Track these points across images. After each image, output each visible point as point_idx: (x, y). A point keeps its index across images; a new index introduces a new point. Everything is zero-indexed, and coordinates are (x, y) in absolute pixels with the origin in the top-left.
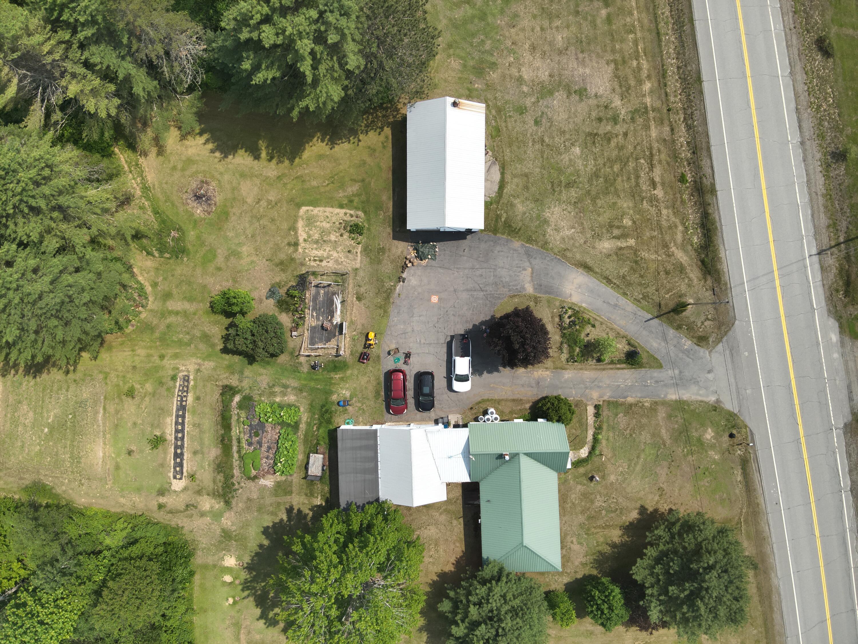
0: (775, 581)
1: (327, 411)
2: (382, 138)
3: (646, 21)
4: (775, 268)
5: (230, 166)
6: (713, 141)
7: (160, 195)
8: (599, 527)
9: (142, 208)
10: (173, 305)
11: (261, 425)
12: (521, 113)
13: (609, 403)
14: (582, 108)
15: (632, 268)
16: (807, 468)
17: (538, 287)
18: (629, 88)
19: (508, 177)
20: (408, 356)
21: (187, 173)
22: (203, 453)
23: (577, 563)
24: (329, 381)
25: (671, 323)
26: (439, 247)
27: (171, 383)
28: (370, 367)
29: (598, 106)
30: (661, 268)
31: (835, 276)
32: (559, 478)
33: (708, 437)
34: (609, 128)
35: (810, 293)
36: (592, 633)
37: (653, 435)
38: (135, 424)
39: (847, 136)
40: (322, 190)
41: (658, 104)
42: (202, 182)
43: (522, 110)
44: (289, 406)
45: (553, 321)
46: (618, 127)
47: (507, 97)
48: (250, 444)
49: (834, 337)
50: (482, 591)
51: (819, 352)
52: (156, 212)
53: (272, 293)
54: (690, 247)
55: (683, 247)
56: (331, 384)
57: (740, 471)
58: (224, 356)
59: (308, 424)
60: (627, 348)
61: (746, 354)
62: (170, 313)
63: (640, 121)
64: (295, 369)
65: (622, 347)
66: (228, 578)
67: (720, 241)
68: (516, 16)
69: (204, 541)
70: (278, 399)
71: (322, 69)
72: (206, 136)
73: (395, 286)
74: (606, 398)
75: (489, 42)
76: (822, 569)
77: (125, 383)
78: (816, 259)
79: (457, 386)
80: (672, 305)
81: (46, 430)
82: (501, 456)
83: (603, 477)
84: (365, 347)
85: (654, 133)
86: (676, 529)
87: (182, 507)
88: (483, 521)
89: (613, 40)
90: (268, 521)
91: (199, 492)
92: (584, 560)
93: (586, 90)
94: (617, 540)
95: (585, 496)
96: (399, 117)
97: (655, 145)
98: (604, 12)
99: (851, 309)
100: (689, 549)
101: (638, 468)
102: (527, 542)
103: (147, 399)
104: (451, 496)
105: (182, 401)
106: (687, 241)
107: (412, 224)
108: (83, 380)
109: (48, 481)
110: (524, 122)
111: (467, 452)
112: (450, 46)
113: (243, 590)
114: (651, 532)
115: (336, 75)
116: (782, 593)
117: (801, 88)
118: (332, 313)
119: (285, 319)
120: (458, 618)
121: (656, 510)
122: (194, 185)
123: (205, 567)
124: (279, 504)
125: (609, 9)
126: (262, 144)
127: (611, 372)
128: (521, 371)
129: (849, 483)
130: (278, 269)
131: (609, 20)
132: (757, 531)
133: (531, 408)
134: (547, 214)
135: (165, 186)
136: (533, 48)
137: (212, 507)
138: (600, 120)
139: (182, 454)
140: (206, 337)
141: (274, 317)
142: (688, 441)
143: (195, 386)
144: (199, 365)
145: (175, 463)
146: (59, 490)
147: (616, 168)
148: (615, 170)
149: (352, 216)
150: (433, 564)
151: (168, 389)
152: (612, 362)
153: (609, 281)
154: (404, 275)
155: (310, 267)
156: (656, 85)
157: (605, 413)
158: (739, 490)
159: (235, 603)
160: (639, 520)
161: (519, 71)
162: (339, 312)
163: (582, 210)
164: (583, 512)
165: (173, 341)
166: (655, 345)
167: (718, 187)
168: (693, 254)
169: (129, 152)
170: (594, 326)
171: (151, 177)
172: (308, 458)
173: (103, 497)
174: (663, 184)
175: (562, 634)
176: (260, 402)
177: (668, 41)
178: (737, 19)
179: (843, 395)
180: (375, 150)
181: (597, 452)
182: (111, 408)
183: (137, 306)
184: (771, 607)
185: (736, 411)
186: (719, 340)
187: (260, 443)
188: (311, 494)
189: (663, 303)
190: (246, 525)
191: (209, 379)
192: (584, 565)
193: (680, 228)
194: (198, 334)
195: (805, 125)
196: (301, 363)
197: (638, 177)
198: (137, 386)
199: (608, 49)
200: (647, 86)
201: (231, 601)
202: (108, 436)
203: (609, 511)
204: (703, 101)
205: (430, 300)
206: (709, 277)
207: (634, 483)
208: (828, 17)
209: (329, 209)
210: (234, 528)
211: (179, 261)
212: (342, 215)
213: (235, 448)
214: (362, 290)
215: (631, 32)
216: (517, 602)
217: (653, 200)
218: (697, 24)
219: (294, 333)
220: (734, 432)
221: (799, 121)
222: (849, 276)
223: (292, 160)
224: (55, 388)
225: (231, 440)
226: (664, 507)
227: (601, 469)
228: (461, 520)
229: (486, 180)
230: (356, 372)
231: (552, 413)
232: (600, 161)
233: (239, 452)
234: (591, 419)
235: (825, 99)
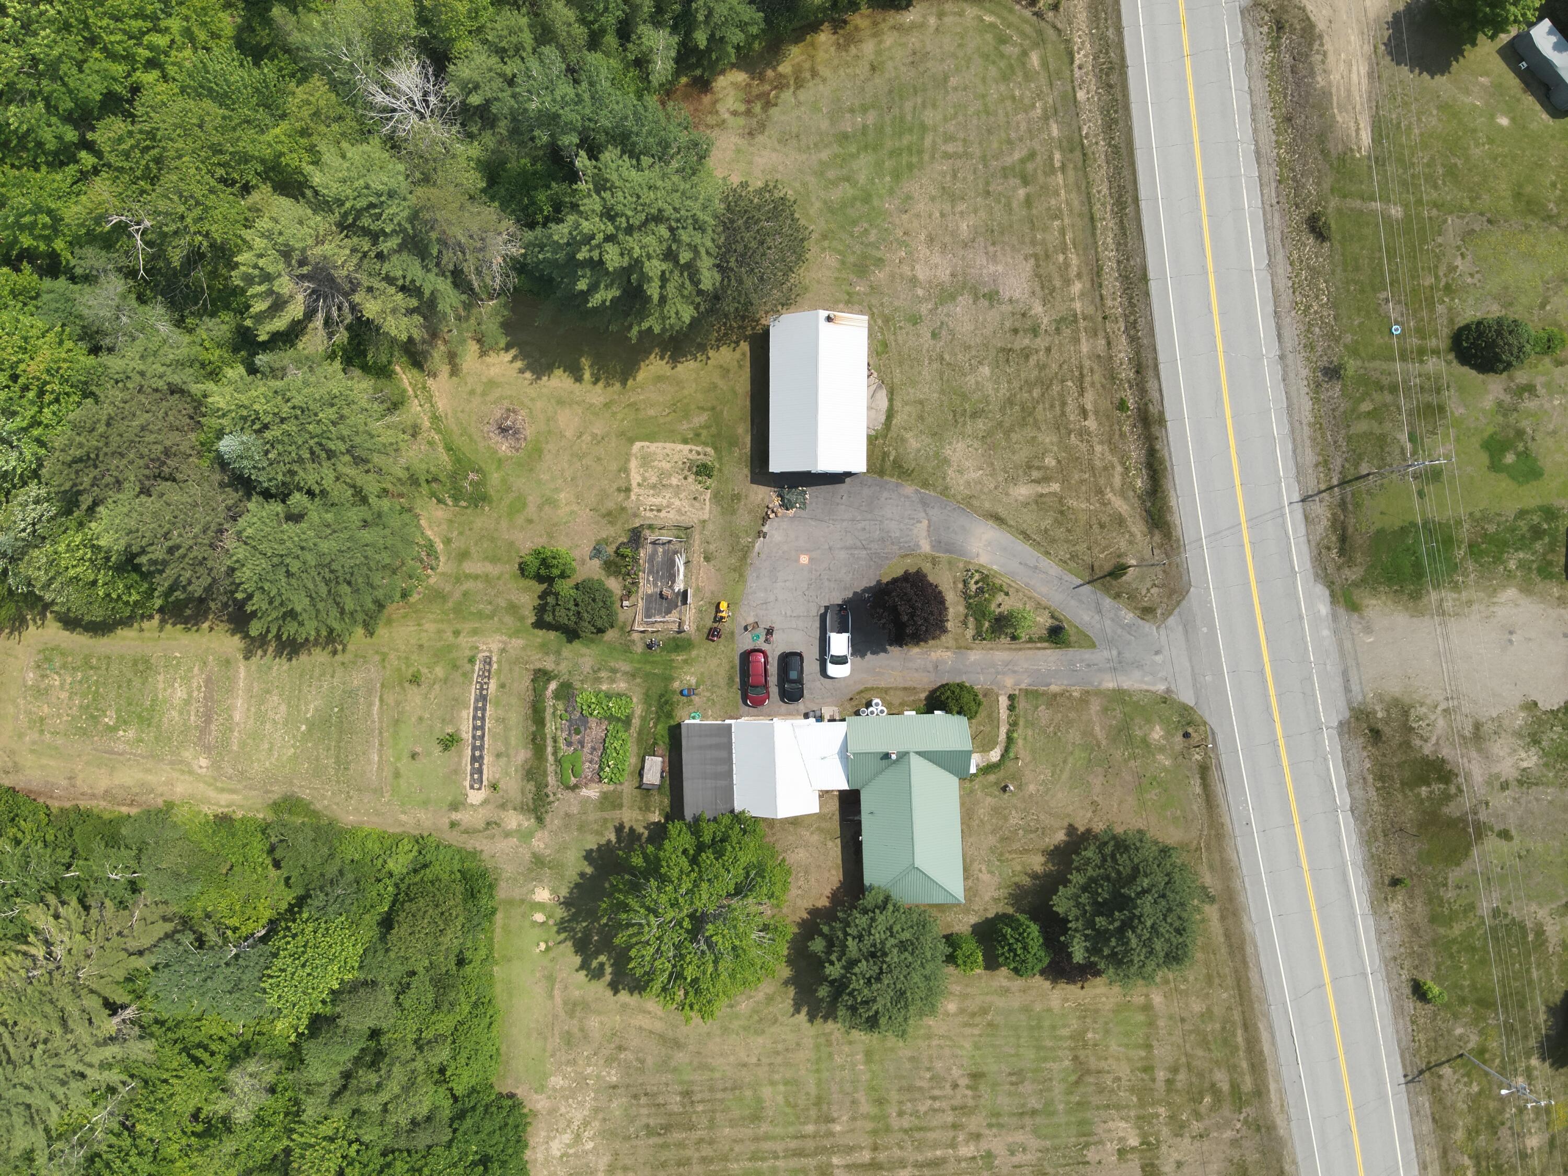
0: (1248, 927)
1: (666, 702)
2: (737, 354)
3: (1076, 203)
4: (1243, 519)
5: (544, 390)
6: (1162, 357)
7: (454, 427)
8: (1015, 851)
9: (431, 443)
10: (470, 567)
11: (584, 719)
12: (915, 324)
13: (1027, 692)
14: (993, 316)
15: (1056, 520)
16: (1288, 778)
17: (937, 544)
18: (1053, 290)
19: (898, 404)
20: (770, 632)
21: (491, 398)
22: (508, 756)
23: (987, 898)
24: (669, 664)
25: (1107, 590)
26: (810, 493)
27: (468, 667)
28: (721, 646)
29: (1013, 314)
30: (1094, 521)
31: (1326, 529)
32: (961, 788)
33: (1156, 737)
34: (1027, 342)
35: (1289, 552)
36: (1008, 990)
37: (1084, 734)
38: (421, 719)
39: (1345, 346)
40: (661, 421)
41: (1090, 310)
42: (508, 410)
43: (915, 320)
44: (619, 695)
45: (955, 588)
46: (1038, 340)
47: (896, 304)
48: (569, 744)
49: (1324, 608)
50: (862, 921)
51: (1303, 629)
52: (449, 449)
53: (597, 552)
54: (1131, 494)
55: (1122, 494)
56: (672, 668)
57: (1198, 781)
58: (536, 631)
59: (643, 719)
60: (1049, 622)
61: (1205, 630)
62: (468, 577)
63: (1067, 332)
64: (627, 649)
65: (1044, 621)
66: (539, 917)
67: (1170, 486)
68: (909, 197)
69: (508, 870)
70: (604, 687)
71: (671, 288)
72: (513, 352)
73: (753, 543)
74: (1023, 686)
75: (874, 231)
76: (1315, 914)
77: (408, 666)
78: (1298, 507)
79: (832, 669)
80: (1108, 567)
81: (304, 727)
82: (887, 756)
83: (1020, 787)
84: (715, 621)
85: (1085, 348)
86: (1108, 850)
87: (482, 825)
88: (865, 837)
89: (1033, 228)
90: (591, 843)
91: (503, 806)
92: (996, 895)
93: (997, 293)
94: (1039, 869)
95: (996, 811)
96: (759, 329)
97: (1087, 363)
98: (1022, 192)
99: (1346, 572)
100: (1124, 874)
101: (1065, 776)
102: (920, 861)
103: (437, 687)
104: (826, 810)
105: (482, 689)
106: (1127, 485)
107: (775, 466)
108: (354, 663)
109: (306, 795)
110: (919, 335)
111: (844, 752)
112: (824, 237)
113: (558, 932)
114: (1078, 854)
115: (686, 293)
116: (1259, 944)
117: (1284, 284)
118: (672, 577)
119: (614, 585)
120: (833, 957)
121: (1089, 831)
122: (498, 414)
123: (510, 902)
124: (605, 821)
125: (1029, 189)
126: (585, 362)
127: (1030, 652)
128: (915, 651)
129: (1348, 800)
130: (604, 521)
131: (1028, 202)
132: (1222, 859)
133: (927, 698)
134: (948, 452)
135: (460, 415)
136: (931, 240)
137: (519, 825)
138: (1015, 331)
139: (481, 757)
140: (513, 608)
141: (600, 582)
142: (1130, 741)
143: (499, 671)
144: (505, 643)
145: (473, 768)
146: (318, 806)
147: (1036, 393)
148: (1035, 395)
149: (698, 453)
150: (802, 897)
151: (465, 675)
152: (1031, 640)
153: (1026, 536)
154: (765, 529)
155: (645, 518)
156: (1088, 285)
157: (1022, 704)
158: (1197, 806)
159: (548, 949)
160: (1067, 844)
161: (913, 269)
162: (681, 576)
163: (993, 447)
164: (993, 832)
165: (471, 613)
166: (1086, 618)
167: (1168, 416)
168: (1137, 503)
169: (415, 371)
170: (1007, 594)
171: (442, 404)
172: (643, 761)
173: (377, 813)
174: (1096, 413)
175: (969, 990)
176: (582, 690)
177: (1105, 228)
178: (1197, 195)
179: (1337, 684)
180: (728, 371)
181: (1012, 755)
182: (390, 699)
183: (425, 568)
184: (1244, 962)
185: (1192, 704)
186: (1168, 614)
187: (582, 743)
188: (647, 809)
189: (1096, 564)
190: (563, 848)
191: (517, 661)
192: (996, 900)
193: (1119, 469)
194: (503, 604)
195: (1288, 333)
196: (633, 642)
197: (1064, 404)
198: (424, 670)
199: (1027, 240)
200: (1077, 287)
201: (543, 946)
202: (385, 734)
203: (1028, 831)
204: (1149, 305)
205: (798, 560)
206: (1156, 532)
207: (1060, 795)
208: (1326, 186)
209: (669, 445)
210: (548, 852)
211: (479, 510)
212: (686, 452)
213: (550, 749)
214: (712, 547)
215: (1056, 217)
216: (906, 935)
217: (1083, 433)
218: (1143, 205)
219: (625, 603)
220: (1190, 730)
221: (1279, 328)
222: (1344, 529)
223: (624, 383)
224: (317, 672)
225: (544, 739)
226: (1099, 827)
227: (1016, 777)
228: (838, 841)
229: (869, 408)
230: (703, 652)
231: (951, 703)
232: (1016, 384)
233: (555, 753)
234: (1004, 713)
235: (1317, 297)
